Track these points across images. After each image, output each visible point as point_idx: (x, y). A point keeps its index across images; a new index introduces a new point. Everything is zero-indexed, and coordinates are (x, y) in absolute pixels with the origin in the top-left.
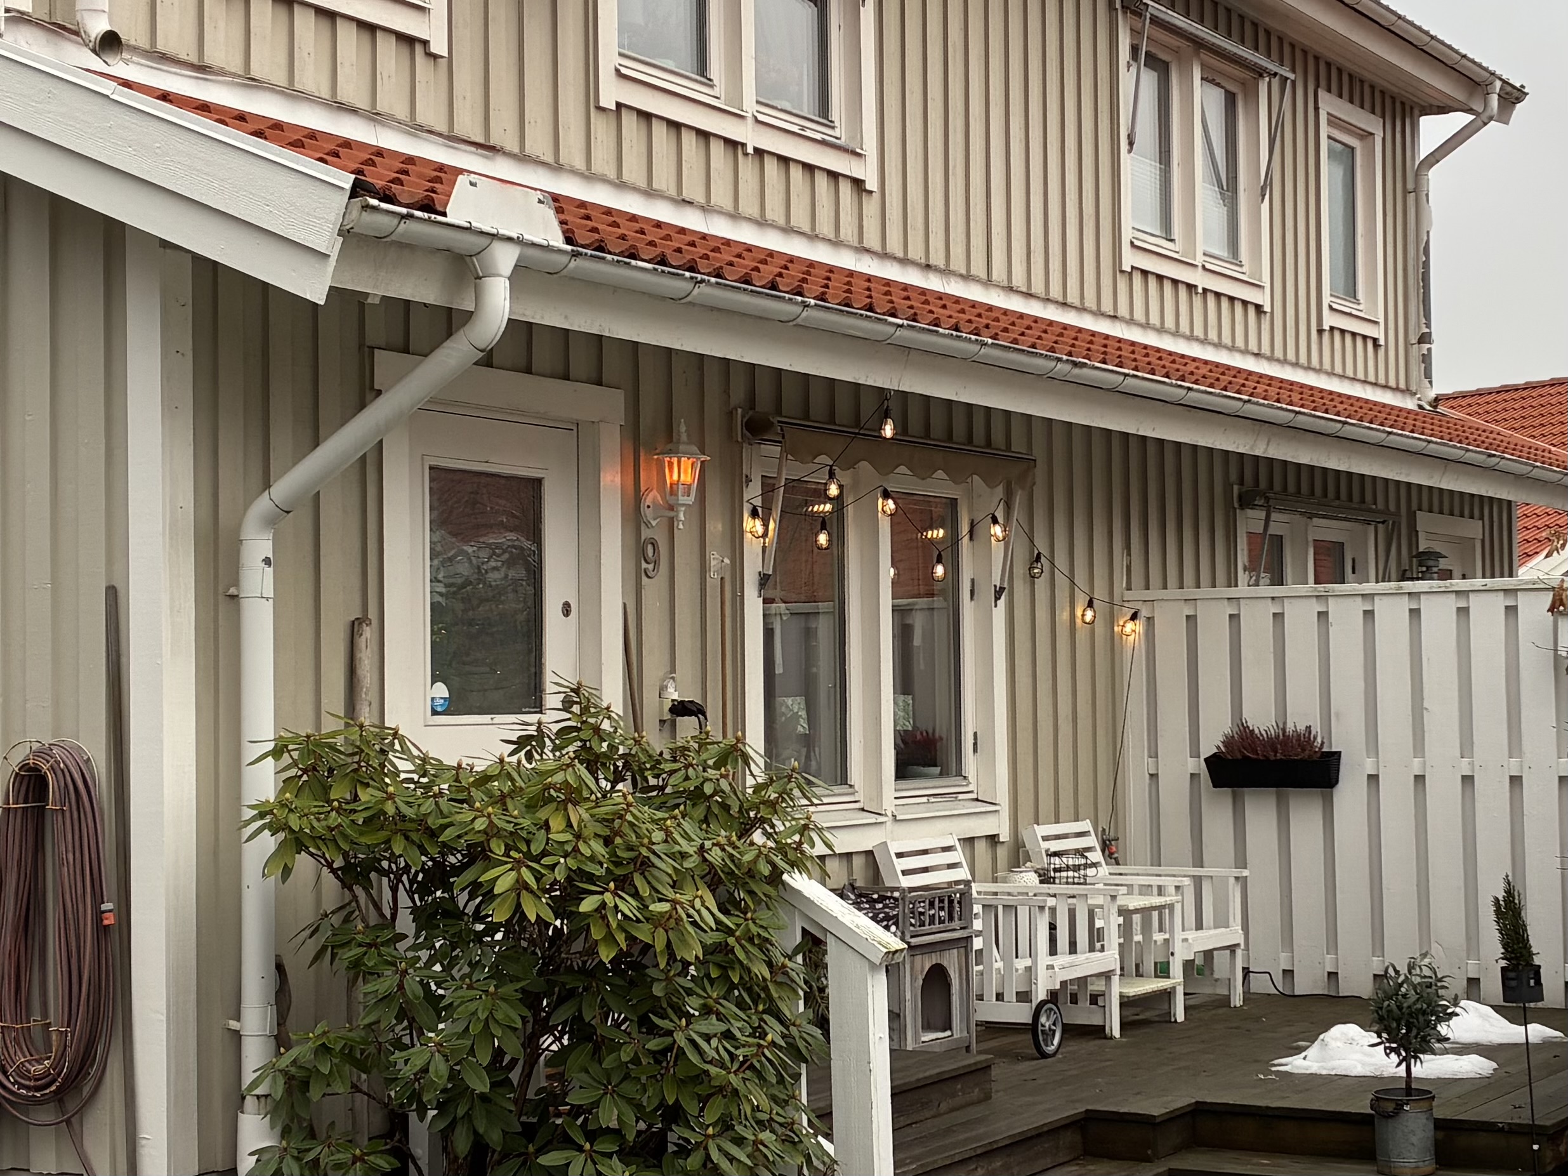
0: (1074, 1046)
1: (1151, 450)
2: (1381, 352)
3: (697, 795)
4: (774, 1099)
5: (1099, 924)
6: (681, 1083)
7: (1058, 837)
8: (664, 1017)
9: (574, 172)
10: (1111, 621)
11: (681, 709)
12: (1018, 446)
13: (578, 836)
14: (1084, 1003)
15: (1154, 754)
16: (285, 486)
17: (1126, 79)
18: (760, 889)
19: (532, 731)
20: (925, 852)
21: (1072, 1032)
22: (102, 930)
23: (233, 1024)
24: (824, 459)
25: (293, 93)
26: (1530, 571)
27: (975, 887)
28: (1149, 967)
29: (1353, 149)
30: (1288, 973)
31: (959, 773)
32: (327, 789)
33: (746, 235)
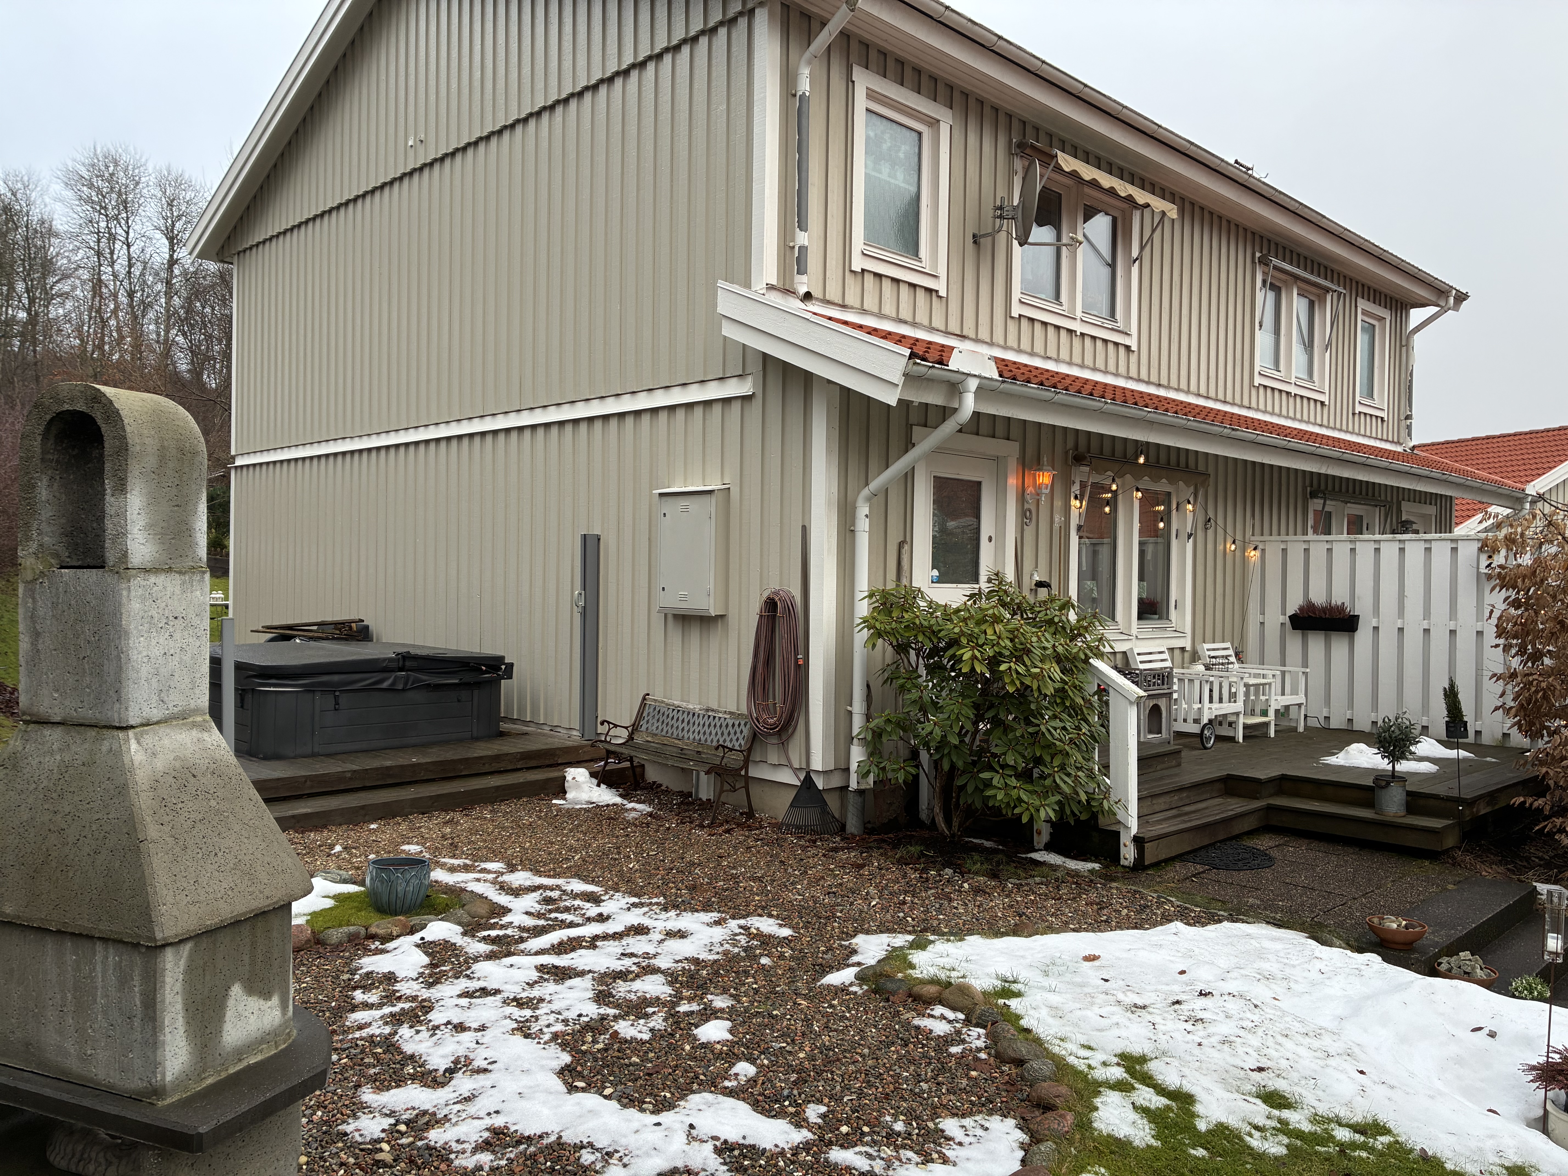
0: (1220, 745)
1: (1267, 470)
2: (1385, 424)
3: (1050, 622)
4: (1084, 758)
5: (1233, 690)
6: (1043, 747)
7: (1214, 650)
8: (1036, 718)
9: (999, 346)
10: (1244, 550)
11: (1040, 584)
12: (1201, 467)
13: (999, 637)
14: (1226, 726)
15: (1263, 613)
16: (874, 485)
17: (1259, 296)
18: (1080, 665)
19: (976, 591)
20: (1150, 653)
21: (1219, 738)
22: (798, 666)
23: (849, 708)
24: (1109, 473)
25: (881, 316)
26: (1459, 531)
27: (1175, 670)
28: (1258, 711)
29: (1374, 326)
30: (1327, 718)
31: (1168, 618)
32: (891, 612)
33: (1075, 372)
